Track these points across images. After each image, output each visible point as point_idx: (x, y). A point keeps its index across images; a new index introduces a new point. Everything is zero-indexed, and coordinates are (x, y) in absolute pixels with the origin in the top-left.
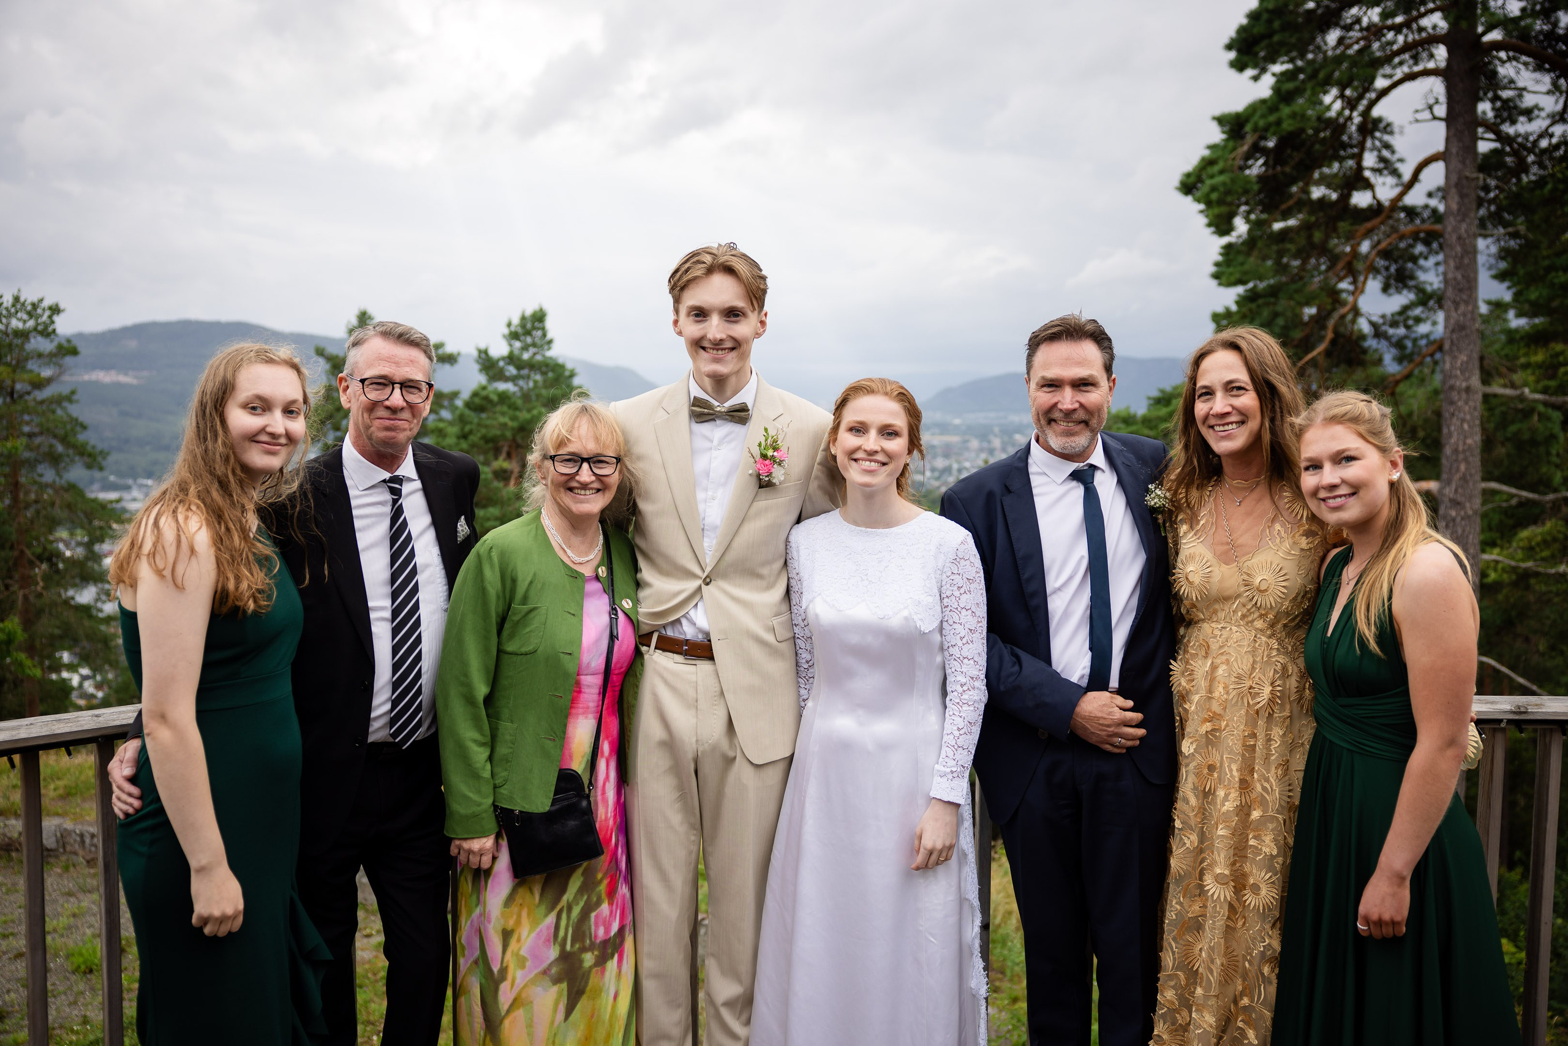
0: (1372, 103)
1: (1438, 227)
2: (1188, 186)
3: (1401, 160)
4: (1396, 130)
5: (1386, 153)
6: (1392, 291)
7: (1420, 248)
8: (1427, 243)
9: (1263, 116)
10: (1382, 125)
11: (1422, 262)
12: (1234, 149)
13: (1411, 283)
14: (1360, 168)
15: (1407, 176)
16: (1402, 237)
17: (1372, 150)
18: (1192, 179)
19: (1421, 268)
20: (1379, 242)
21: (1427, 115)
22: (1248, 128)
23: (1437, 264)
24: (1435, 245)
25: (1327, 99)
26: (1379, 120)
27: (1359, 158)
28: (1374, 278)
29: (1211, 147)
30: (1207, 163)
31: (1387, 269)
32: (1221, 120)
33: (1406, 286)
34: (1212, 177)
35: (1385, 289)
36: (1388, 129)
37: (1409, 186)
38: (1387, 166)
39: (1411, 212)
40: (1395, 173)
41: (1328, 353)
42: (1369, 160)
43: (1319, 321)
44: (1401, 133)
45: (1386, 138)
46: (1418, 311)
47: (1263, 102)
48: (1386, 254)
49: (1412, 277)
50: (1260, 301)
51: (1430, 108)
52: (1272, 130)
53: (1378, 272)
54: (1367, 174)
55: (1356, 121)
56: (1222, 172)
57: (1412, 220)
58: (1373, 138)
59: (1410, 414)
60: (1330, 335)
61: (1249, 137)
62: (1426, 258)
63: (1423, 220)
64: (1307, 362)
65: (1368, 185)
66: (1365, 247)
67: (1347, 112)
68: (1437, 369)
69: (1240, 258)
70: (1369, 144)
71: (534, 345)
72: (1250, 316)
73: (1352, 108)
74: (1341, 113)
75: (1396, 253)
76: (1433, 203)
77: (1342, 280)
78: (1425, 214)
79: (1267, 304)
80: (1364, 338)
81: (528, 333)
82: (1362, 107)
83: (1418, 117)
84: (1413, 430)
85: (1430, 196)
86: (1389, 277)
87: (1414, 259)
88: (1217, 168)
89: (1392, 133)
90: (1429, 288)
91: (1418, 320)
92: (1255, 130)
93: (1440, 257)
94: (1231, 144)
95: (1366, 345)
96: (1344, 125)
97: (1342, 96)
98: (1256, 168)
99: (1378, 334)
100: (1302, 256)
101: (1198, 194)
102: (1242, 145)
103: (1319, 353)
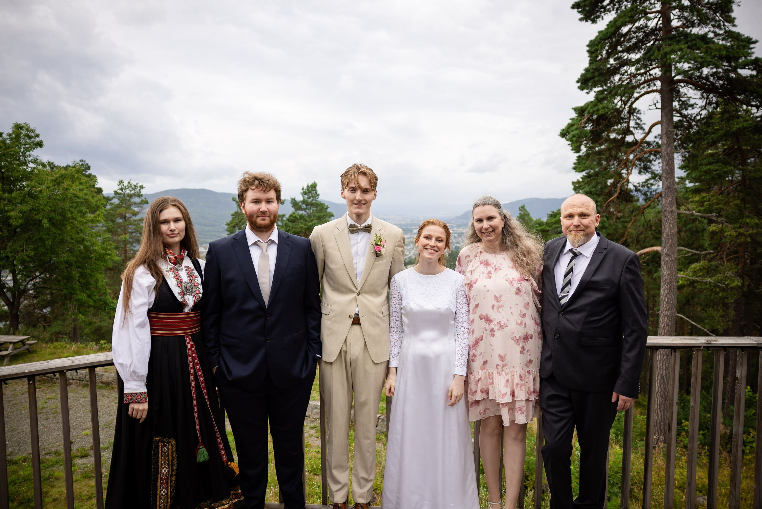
0: (633, 103)
1: (659, 149)
2: (563, 134)
3: (644, 124)
4: (642, 112)
5: (638, 121)
6: (642, 173)
7: (652, 157)
8: (655, 155)
9: (592, 107)
10: (636, 111)
11: (653, 162)
12: (580, 120)
13: (650, 170)
14: (628, 127)
15: (647, 130)
16: (645, 153)
17: (633, 120)
18: (565, 132)
19: (653, 164)
20: (636, 155)
21: (654, 107)
22: (586, 112)
23: (659, 163)
24: (658, 156)
25: (616, 101)
26: (636, 109)
27: (628, 123)
28: (635, 168)
29: (572, 119)
30: (570, 126)
31: (640, 165)
32: (575, 109)
33: (647, 171)
34: (572, 131)
35: (640, 172)
36: (639, 112)
37: (648, 134)
38: (639, 126)
39: (649, 144)
40: (642, 128)
41: (618, 198)
42: (632, 124)
43: (614, 185)
44: (644, 113)
45: (638, 115)
46: (652, 181)
47: (591, 102)
48: (639, 159)
49: (650, 168)
50: (592, 178)
51: (655, 104)
52: (595, 113)
53: (637, 166)
54: (631, 129)
55: (627, 109)
56: (576, 129)
57: (649, 147)
58: (633, 115)
59: (650, 221)
60: (619, 191)
61: (586, 116)
62: (655, 161)
63: (653, 147)
64: (610, 201)
65: (632, 133)
66: (631, 157)
67: (623, 106)
68: (660, 203)
69: (584, 162)
70: (632, 118)
71: (312, 196)
72: (588, 183)
73: (625, 105)
74: (621, 106)
75: (643, 159)
76: (657, 140)
77: (623, 169)
78: (654, 144)
79: (594, 179)
80: (631, 191)
81: (310, 192)
82: (629, 104)
83: (651, 107)
84: (651, 227)
85: (656, 137)
86: (641, 168)
87: (650, 161)
88: (574, 128)
89: (640, 113)
90: (656, 172)
91: (652, 185)
92: (589, 113)
93: (660, 161)
94: (579, 118)
95: (632, 194)
96: (622, 111)
97: (621, 100)
98: (589, 127)
99: (637, 190)
100: (608, 160)
101: (568, 138)
102: (584, 119)
103: (615, 197)
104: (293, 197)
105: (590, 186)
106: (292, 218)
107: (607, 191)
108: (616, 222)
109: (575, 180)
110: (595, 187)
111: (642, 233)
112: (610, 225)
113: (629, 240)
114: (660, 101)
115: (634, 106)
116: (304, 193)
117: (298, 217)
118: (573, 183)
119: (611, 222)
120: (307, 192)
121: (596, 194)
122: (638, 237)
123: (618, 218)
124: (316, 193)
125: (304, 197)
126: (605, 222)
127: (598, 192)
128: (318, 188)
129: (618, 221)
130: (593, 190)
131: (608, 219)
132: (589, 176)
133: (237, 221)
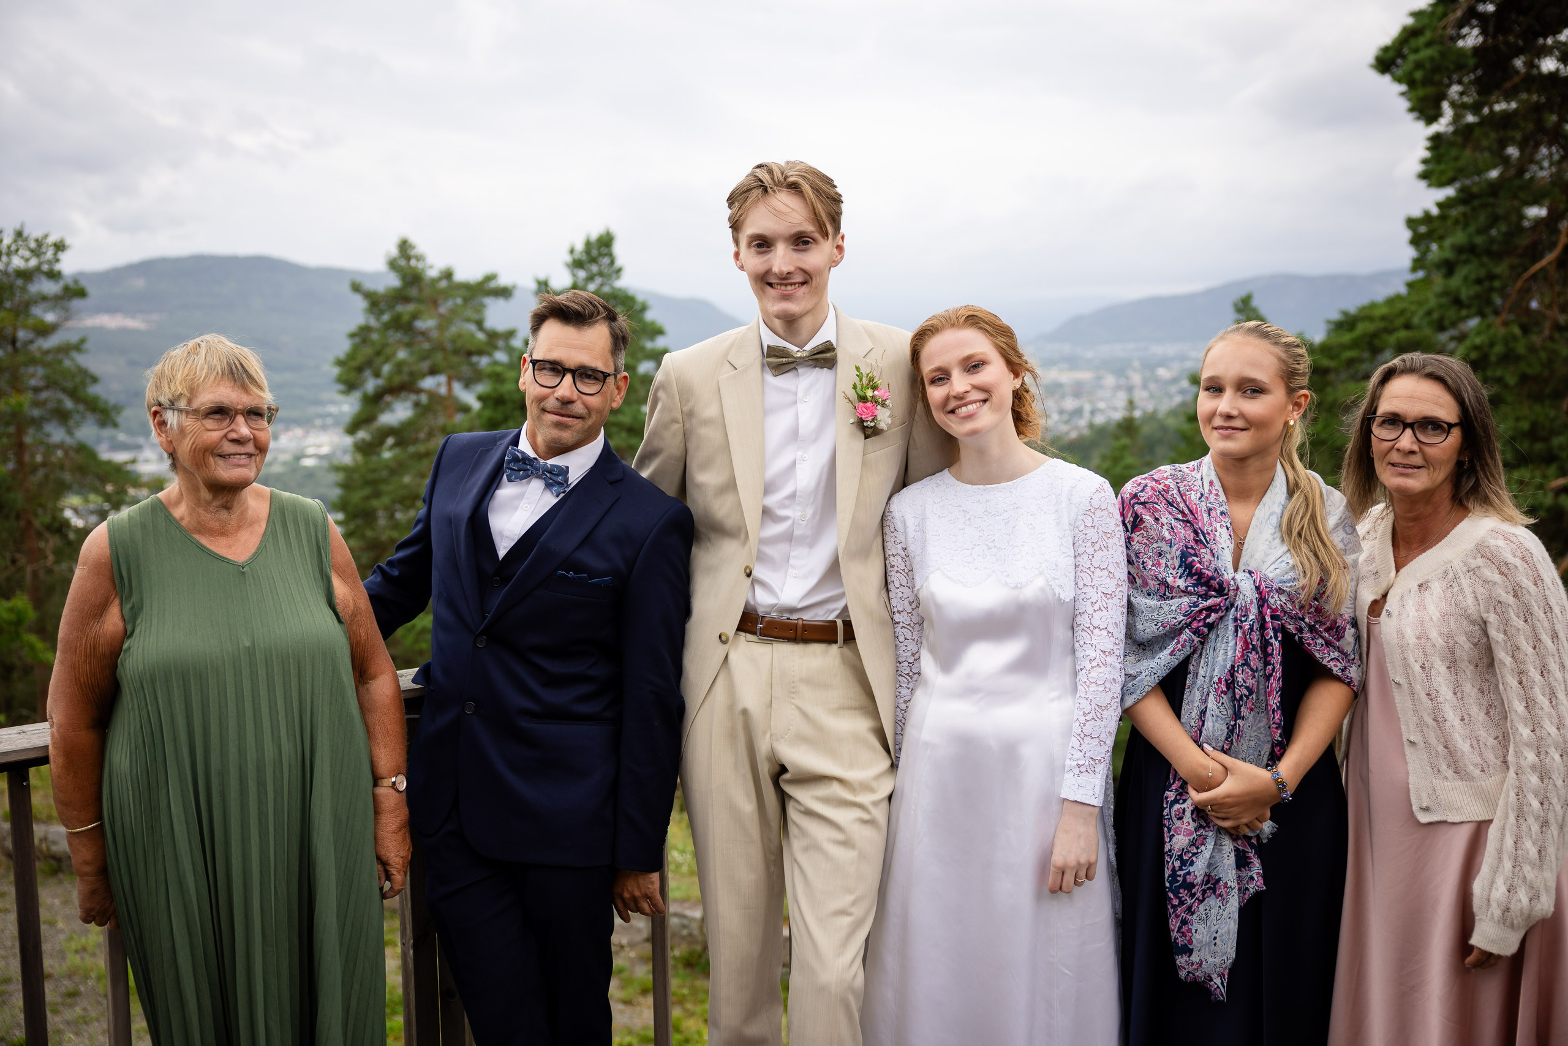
2: (1385, 63)
12: (1445, 15)
18: (1391, 54)
29: (1417, 14)
30: (1409, 35)
34: (1416, 51)
41: (1560, 263)
43: (1550, 223)
50: (1476, 203)
56: (1429, 44)
60: (1563, 241)
61: (1465, 1)
64: (1534, 276)
69: (1454, 152)
71: (601, 274)
72: (1464, 222)
79: (1484, 206)
81: (593, 260)
88: (1422, 40)
94: (1441, 8)
98: (1472, 38)
100: (1528, 145)
101: (1399, 72)
102: (1454, 11)
103: (1550, 263)
104: (542, 277)
105: (1472, 229)
107: (1524, 241)
108: (1551, 338)
109: (1417, 213)
110: (1479, 232)
112: (1532, 349)
116: (577, 264)
118: (1411, 223)
119: (1536, 339)
120: (584, 258)
121: (1489, 253)
124: (612, 262)
125: (574, 275)
126: (1515, 338)
127: (1495, 247)
128: (618, 249)
129: (1557, 336)
130: (1479, 240)
131: (1525, 330)
132: (1465, 197)
133: (368, 351)
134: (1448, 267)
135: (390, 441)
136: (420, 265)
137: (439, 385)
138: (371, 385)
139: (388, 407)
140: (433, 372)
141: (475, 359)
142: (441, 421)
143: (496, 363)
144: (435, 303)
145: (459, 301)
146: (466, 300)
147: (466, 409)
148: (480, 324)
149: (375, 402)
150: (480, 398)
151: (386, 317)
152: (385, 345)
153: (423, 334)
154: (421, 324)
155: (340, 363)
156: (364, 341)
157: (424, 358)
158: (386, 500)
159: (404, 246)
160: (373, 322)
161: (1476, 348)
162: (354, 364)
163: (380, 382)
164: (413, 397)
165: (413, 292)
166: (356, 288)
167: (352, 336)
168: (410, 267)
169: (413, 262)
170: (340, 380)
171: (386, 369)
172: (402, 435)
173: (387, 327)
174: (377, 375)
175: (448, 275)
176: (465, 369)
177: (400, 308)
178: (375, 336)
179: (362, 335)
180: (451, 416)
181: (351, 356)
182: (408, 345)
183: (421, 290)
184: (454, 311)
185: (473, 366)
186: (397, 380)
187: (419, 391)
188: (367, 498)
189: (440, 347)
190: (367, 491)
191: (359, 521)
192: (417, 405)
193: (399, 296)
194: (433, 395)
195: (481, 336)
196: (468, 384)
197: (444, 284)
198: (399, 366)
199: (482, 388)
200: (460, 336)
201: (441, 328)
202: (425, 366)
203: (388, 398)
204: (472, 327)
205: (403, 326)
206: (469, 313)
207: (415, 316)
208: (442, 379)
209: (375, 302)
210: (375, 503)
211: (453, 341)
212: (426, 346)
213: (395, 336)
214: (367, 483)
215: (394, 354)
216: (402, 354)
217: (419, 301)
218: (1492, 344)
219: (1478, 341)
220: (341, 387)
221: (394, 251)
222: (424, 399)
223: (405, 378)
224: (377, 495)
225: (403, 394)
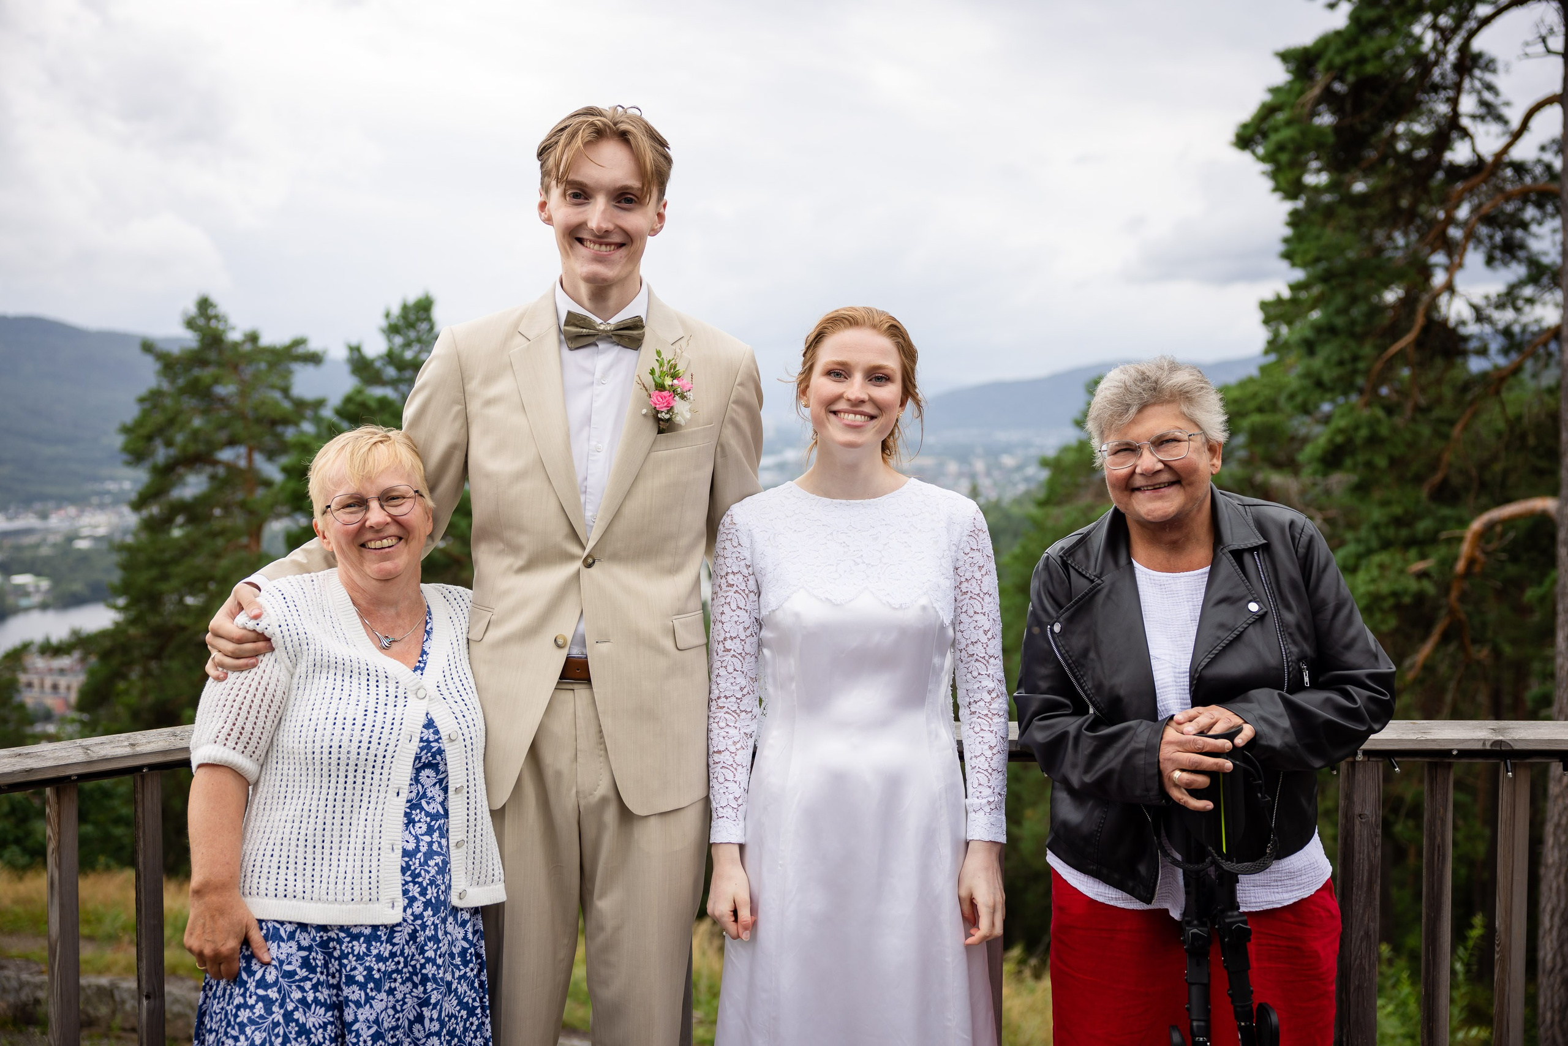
0: (1472, 34)
1: (1554, 186)
2: (1245, 140)
3: (1507, 104)
4: (1500, 66)
5: (1488, 96)
6: (1497, 263)
7: (1530, 212)
8: (1540, 206)
9: (1339, 52)
10: (1482, 62)
11: (1534, 228)
12: (1302, 92)
13: (1521, 254)
14: (1455, 115)
15: (1515, 123)
16: (1508, 198)
17: (1470, 93)
18: (1250, 131)
19: (1535, 236)
20: (1480, 205)
21: (1540, 48)
22: (1321, 66)
23: (1554, 231)
24: (1550, 208)
25: (1417, 30)
26: (1480, 55)
27: (1454, 102)
28: (1476, 248)
29: (1275, 91)
30: (1267, 111)
31: (1491, 237)
32: (1285, 56)
33: (1514, 257)
34: (1276, 129)
35: (1490, 261)
36: (1490, 66)
37: (1517, 136)
38: (1490, 112)
39: (1520, 168)
40: (1500, 119)
41: (1419, 344)
42: (1468, 104)
43: (1408, 303)
44: (1507, 70)
45: (1489, 77)
46: (1528, 291)
47: (1338, 33)
48: (1490, 220)
49: (1522, 246)
51: (1544, 40)
52: (1352, 69)
53: (1479, 241)
54: (1465, 122)
55: (1452, 55)
56: (1287, 123)
57: (1521, 179)
58: (1472, 77)
59: (1519, 418)
60: (1420, 320)
61: (1321, 78)
62: (1540, 223)
63: (1535, 179)
64: (1395, 356)
65: (1465, 133)
66: (1463, 212)
67: (1441, 46)
68: (1553, 363)
70: (1467, 84)
71: (418, 340)
73: (1447, 41)
74: (1434, 47)
75: (1502, 219)
76: (1548, 157)
77: (1434, 250)
78: (1538, 170)
79: (1342, 286)
80: (1463, 323)
81: (411, 326)
82: (1457, 41)
83: (1529, 50)
84: (1523, 437)
85: (1543, 148)
86: (1494, 247)
87: (1525, 226)
88: (1281, 117)
89: (1494, 71)
90: (1546, 260)
91: (1530, 301)
92: (1329, 68)
93: (1557, 223)
94: (1297, 86)
95: (1464, 331)
96: (1436, 63)
97: (1434, 27)
98: (1329, 116)
99: (1480, 316)
100: (1388, 223)
101: (1260, 150)
102: (1311, 87)
103: (1409, 344)
104: (354, 342)
105: (1331, 309)
106: (351, 408)
107: (1383, 321)
108: (1413, 420)
109: (1269, 296)
110: (1340, 312)
111: (1495, 458)
112: (1395, 430)
113: (1457, 480)
114: (1560, 29)
115: (1478, 44)
116: (393, 329)
117: (373, 404)
118: (1264, 306)
119: (1398, 420)
120: (401, 322)
121: (1351, 334)
122: (1483, 466)
123: (1418, 409)
124: (431, 328)
125: (390, 342)
126: (1378, 421)
127: (1356, 328)
128: (437, 313)
130: (1339, 320)
133: (158, 418)
134: (1309, 347)
135: (180, 519)
136: (221, 327)
137: (238, 456)
138: (161, 454)
139: (181, 481)
140: (232, 442)
141: (280, 429)
142: (240, 496)
143: (302, 433)
144: (235, 367)
145: (263, 366)
146: (272, 365)
147: (268, 484)
148: (286, 391)
149: (166, 474)
150: (285, 470)
151: (181, 382)
152: (179, 412)
153: (222, 400)
154: (221, 390)
155: (126, 430)
156: (155, 406)
157: (221, 427)
158: (175, 583)
159: (204, 304)
160: (166, 386)
161: (1340, 431)
162: (144, 431)
163: (173, 452)
164: (209, 470)
165: (212, 355)
166: (148, 347)
167: (142, 400)
168: (210, 328)
169: (213, 323)
170: (126, 449)
171: (180, 438)
172: (194, 511)
173: (182, 391)
174: (169, 444)
175: (253, 338)
176: (268, 441)
177: (197, 372)
178: (168, 402)
179: (153, 399)
180: (251, 491)
181: (139, 423)
182: (206, 412)
183: (220, 352)
184: (256, 376)
185: (279, 437)
186: (192, 449)
187: (215, 463)
188: (154, 580)
189: (240, 416)
190: (154, 572)
191: (144, 605)
192: (213, 477)
193: (196, 359)
194: (231, 467)
195: (287, 405)
196: (271, 456)
197: (248, 347)
198: (195, 435)
199: (285, 460)
200: (263, 403)
201: (243, 394)
202: (223, 436)
203: (181, 470)
204: (277, 395)
205: (200, 391)
206: (275, 380)
207: (217, 380)
208: (242, 450)
209: (169, 364)
210: (163, 586)
211: (255, 409)
212: (225, 414)
213: (189, 403)
214: (152, 563)
215: (189, 421)
216: (197, 422)
217: (220, 364)
218: (1357, 428)
219: (1342, 423)
220: (126, 457)
221: (193, 310)
222: (221, 471)
223: (201, 447)
224: (165, 577)
225: (197, 466)
